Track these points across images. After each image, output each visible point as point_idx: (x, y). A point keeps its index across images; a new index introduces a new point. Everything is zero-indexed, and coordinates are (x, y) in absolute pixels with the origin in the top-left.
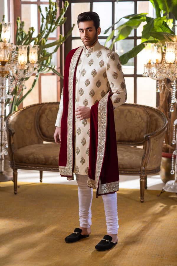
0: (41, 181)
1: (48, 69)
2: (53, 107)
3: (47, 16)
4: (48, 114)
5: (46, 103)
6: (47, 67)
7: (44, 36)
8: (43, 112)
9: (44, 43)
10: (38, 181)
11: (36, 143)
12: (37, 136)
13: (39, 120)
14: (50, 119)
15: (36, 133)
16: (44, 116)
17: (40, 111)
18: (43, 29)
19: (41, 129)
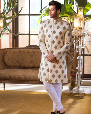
0: (4, 89)
1: (7, 30)
2: (11, 50)
3: (7, 3)
4: (8, 54)
5: (7, 48)
6: (7, 29)
7: (5, 13)
8: (6, 53)
9: (6, 17)
10: (2, 89)
11: (2, 69)
12: (2, 65)
13: (4, 57)
14: (10, 57)
15: (2, 64)
16: (6, 55)
17: (4, 53)
18: (5, 9)
19: (4, 62)
